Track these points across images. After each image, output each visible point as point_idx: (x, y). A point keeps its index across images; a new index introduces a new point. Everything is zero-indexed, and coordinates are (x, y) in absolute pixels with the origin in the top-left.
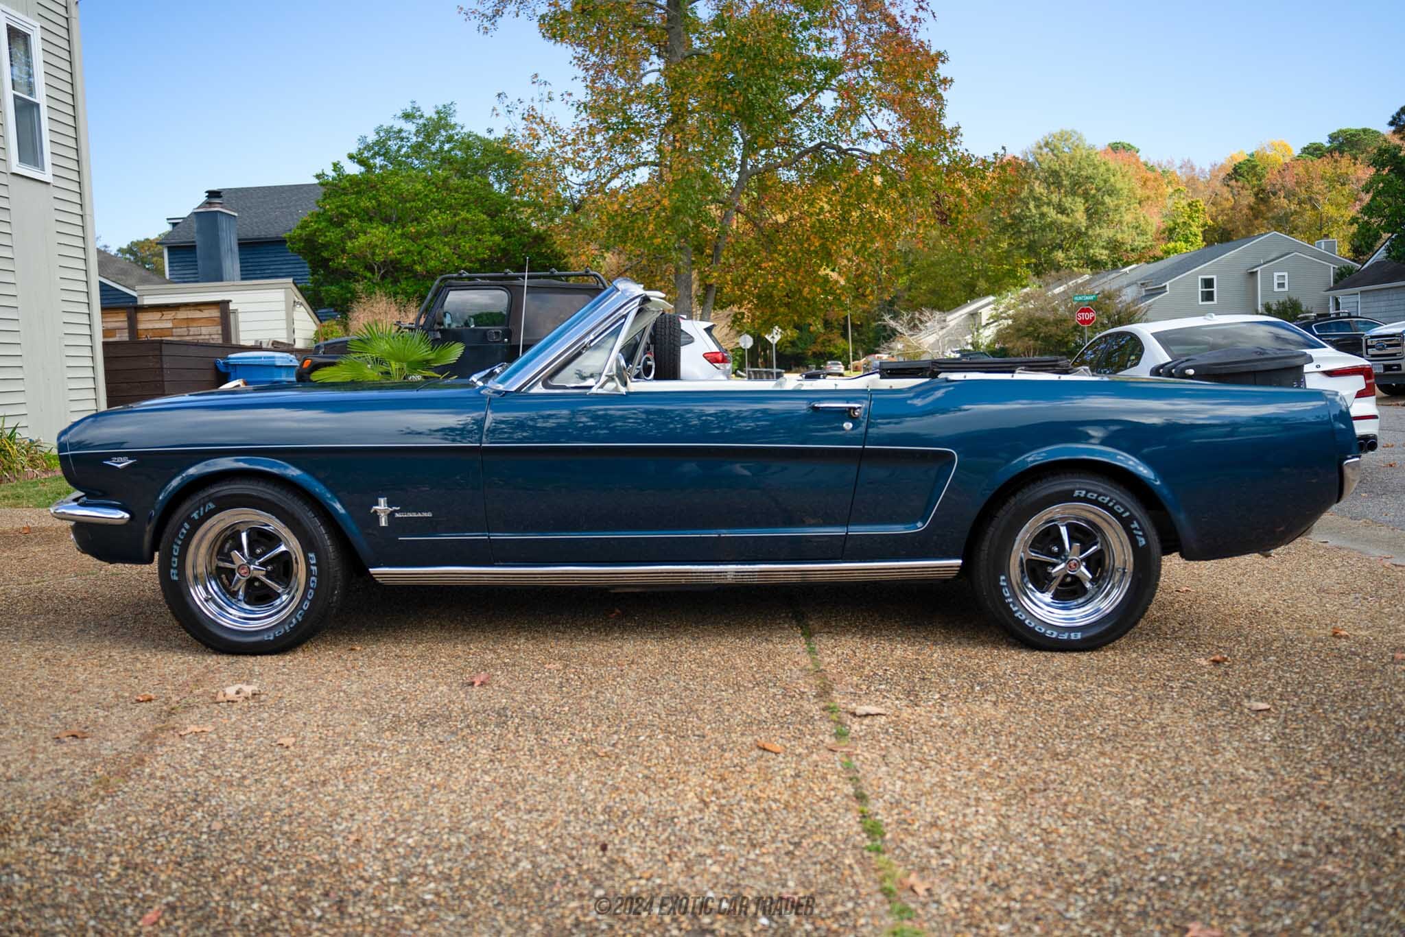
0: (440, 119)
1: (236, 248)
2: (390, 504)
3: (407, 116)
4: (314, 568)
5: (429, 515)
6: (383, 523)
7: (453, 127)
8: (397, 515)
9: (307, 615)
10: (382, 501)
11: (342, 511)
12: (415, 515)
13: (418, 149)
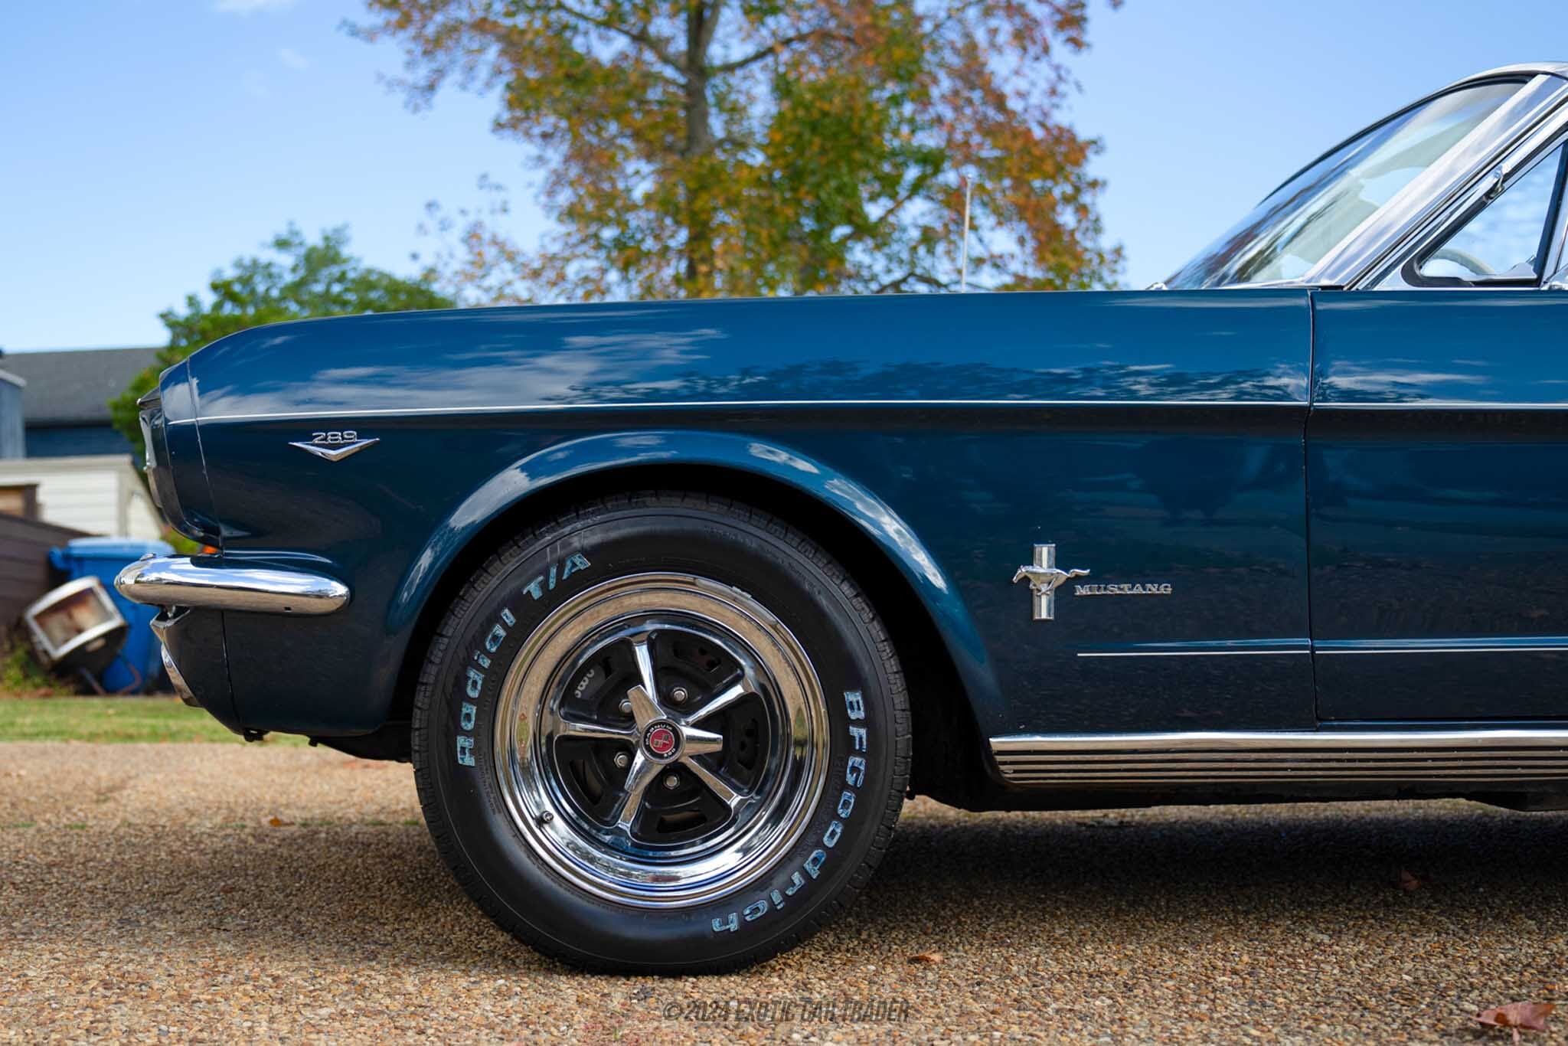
0: (328, 247)
1: (19, 432)
2: (1061, 562)
3: (282, 244)
4: (858, 732)
5: (1165, 589)
6: (1043, 610)
7: (345, 261)
8: (1082, 591)
9: (833, 860)
10: (1045, 552)
11: (938, 581)
12: (1126, 589)
13: (295, 290)
